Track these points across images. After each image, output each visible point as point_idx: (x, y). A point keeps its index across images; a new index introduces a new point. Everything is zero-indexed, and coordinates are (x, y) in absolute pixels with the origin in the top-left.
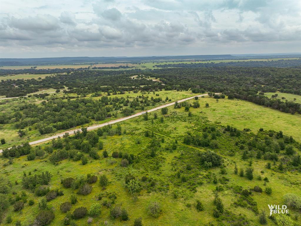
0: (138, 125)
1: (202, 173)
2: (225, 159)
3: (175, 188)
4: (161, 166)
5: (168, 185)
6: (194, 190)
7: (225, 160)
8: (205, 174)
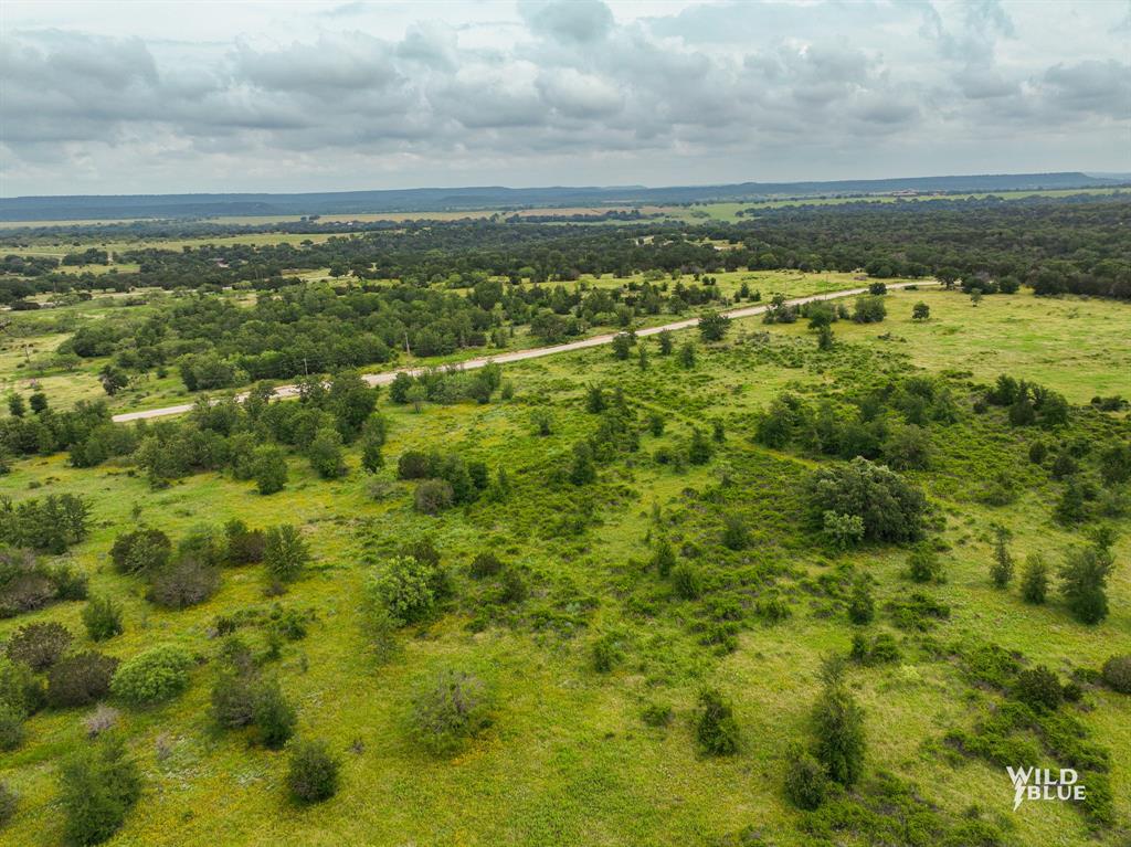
0: (581, 372)
1: (799, 566)
2: (956, 515)
3: (621, 624)
4: (599, 523)
5: (593, 604)
6: (722, 641)
7: (951, 521)
8: (815, 572)
